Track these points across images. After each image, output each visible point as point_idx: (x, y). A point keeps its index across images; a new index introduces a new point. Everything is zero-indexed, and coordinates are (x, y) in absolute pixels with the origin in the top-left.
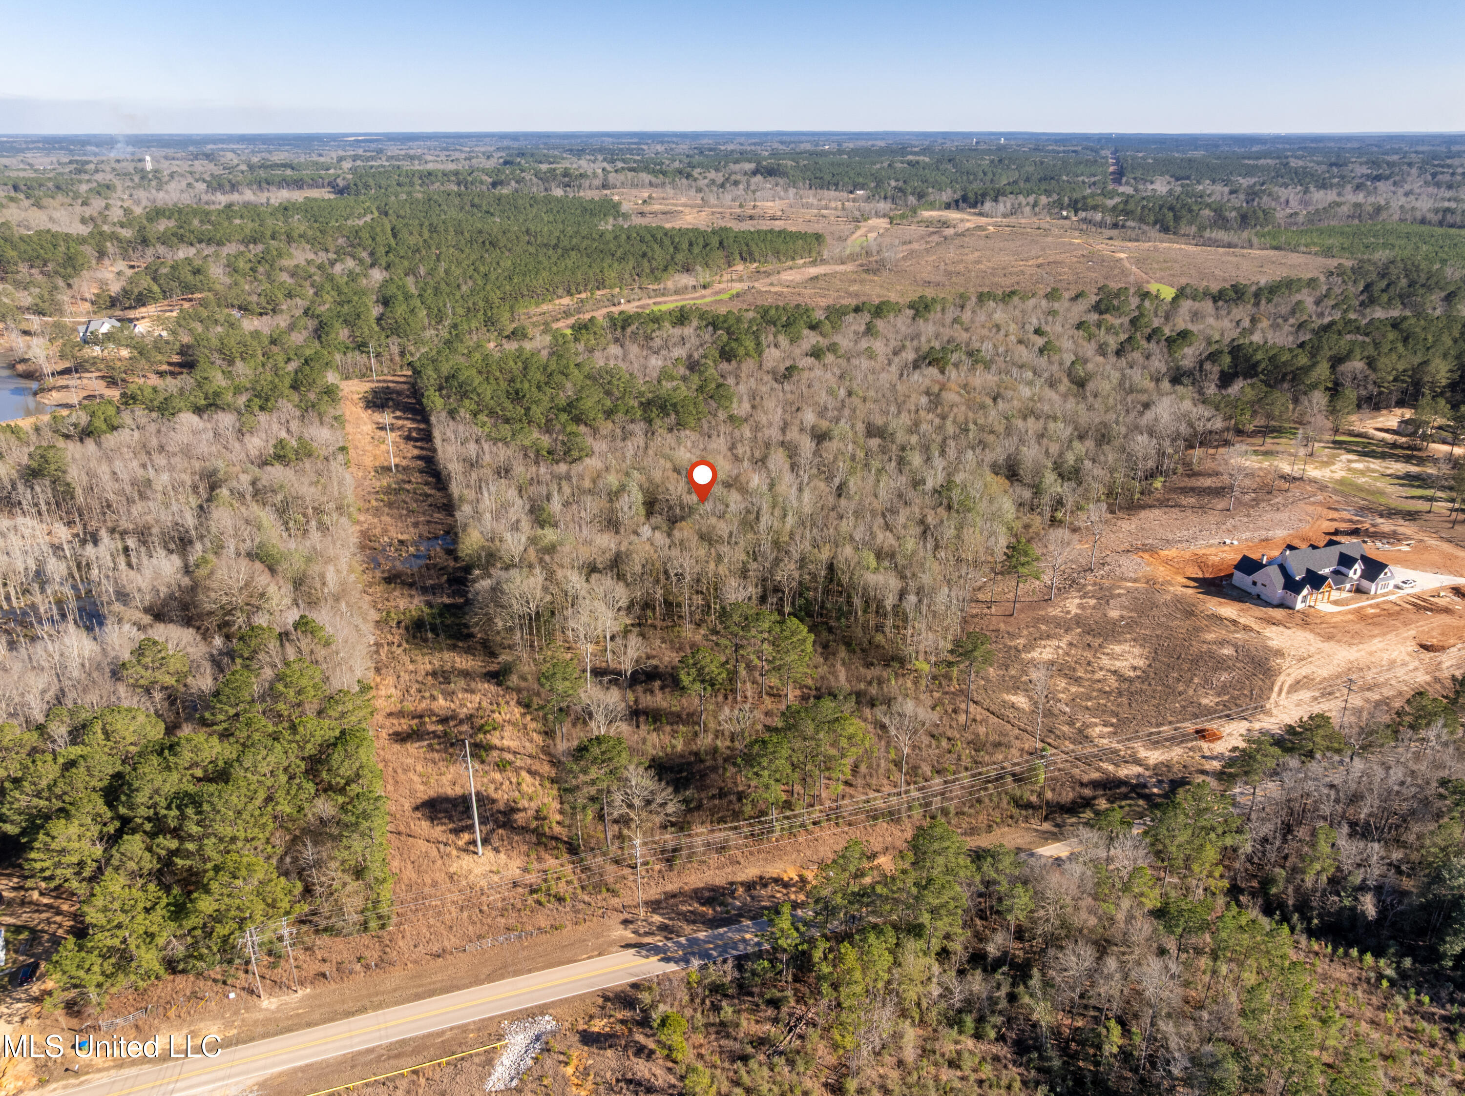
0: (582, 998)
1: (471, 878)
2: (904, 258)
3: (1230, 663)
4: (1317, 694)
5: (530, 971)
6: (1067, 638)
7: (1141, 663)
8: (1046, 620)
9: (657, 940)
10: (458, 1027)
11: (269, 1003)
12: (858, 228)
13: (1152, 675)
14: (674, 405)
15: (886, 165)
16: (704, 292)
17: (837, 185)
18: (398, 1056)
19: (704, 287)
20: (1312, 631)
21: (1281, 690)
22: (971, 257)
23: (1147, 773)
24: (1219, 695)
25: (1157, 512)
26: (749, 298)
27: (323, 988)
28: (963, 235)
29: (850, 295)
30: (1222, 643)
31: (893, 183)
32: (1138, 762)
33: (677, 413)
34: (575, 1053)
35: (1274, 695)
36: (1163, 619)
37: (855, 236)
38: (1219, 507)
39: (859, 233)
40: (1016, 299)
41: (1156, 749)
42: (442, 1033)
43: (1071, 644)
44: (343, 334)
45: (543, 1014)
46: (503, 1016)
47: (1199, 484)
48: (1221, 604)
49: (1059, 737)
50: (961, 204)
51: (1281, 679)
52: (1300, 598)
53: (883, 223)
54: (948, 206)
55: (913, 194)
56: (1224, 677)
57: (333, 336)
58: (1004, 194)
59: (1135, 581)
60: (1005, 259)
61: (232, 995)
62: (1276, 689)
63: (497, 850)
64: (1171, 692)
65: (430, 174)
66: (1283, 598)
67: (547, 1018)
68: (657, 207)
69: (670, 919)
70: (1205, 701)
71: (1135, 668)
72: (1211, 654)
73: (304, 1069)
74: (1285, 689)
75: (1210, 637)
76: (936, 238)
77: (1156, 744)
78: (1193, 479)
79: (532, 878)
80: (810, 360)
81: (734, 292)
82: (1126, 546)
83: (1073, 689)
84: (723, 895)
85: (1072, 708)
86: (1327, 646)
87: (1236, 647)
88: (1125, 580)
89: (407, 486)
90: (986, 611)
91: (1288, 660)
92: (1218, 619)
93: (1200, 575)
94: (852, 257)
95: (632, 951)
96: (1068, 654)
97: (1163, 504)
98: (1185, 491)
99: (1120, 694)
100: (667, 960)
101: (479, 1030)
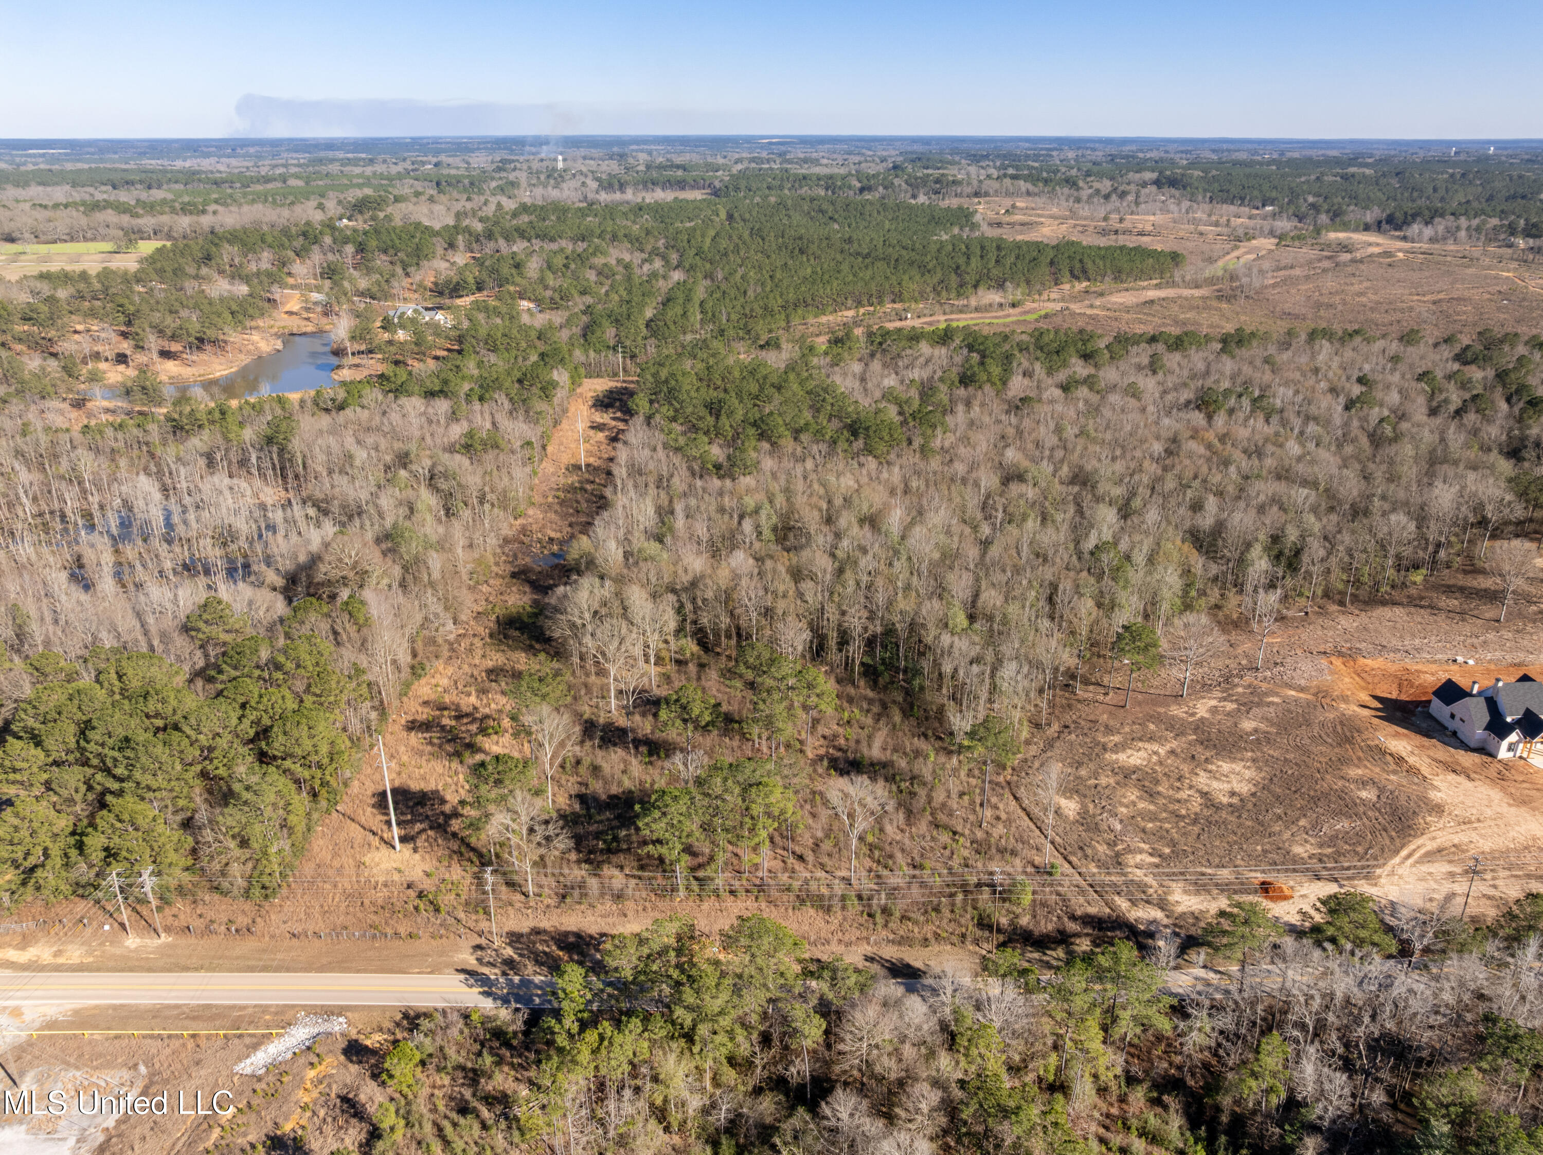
0: (384, 1008)
1: (375, 871)
2: (1274, 286)
3: (1361, 809)
4: (1458, 870)
5: (358, 971)
6: (1174, 744)
7: (1244, 788)
8: (1157, 719)
9: (492, 973)
10: (261, 1006)
11: (132, 941)
12: (1236, 248)
13: (1250, 806)
14: (867, 429)
15: (1313, 177)
16: (1011, 311)
17: (1242, 199)
18: (194, 1018)
19: (1014, 305)
20: (1503, 789)
21: (1409, 856)
22: (1356, 288)
23: (1166, 921)
24: (1321, 846)
25: (1398, 611)
26: (1058, 320)
27: (183, 941)
28: (1361, 261)
29: (1176, 322)
30: (1363, 783)
31: (1311, 199)
32: (1162, 904)
33: (867, 437)
34: (329, 1060)
35: (1397, 860)
36: (1307, 741)
37: (1228, 257)
38: (1488, 615)
39: (1236, 253)
40: (1358, 340)
41: (1197, 893)
42: (243, 1008)
43: (1172, 752)
44: (609, 333)
45: (340, 1015)
46: (304, 1007)
47: (1475, 584)
48: (1397, 735)
49: (1086, 857)
50: (1385, 226)
51: (1419, 841)
52: (1505, 744)
53: (1268, 243)
54: (1367, 228)
55: (1328, 211)
56: (1342, 825)
57: (598, 333)
58: (1442, 216)
59: (1302, 689)
60: (1398, 291)
61: (107, 927)
62: (1404, 853)
63: (415, 850)
64: (1262, 829)
65: (804, 178)
66: (1485, 741)
67: (341, 1019)
68: (1018, 217)
69: (521, 955)
70: (1298, 850)
71: (1233, 794)
72: (1342, 795)
73: (115, 1008)
74: (1417, 855)
75: (1354, 772)
76: (1326, 264)
77: (1200, 886)
78: (1469, 577)
79: (427, 885)
80: (1058, 392)
81: (1043, 313)
82: (1329, 647)
83: (1141, 805)
84: (588, 944)
85: (1125, 826)
86: (1511, 812)
87: (1381, 790)
88: (1290, 687)
89: (589, 487)
90: (1101, 698)
91: (1445, 819)
92: (1381, 752)
93: (1394, 696)
94: (1211, 281)
95: (462, 977)
96: (1161, 763)
97: (1414, 602)
98: (1449, 590)
99: (1195, 821)
100: (487, 994)
101: (276, 1014)
